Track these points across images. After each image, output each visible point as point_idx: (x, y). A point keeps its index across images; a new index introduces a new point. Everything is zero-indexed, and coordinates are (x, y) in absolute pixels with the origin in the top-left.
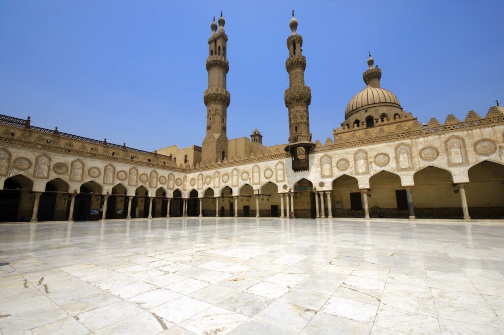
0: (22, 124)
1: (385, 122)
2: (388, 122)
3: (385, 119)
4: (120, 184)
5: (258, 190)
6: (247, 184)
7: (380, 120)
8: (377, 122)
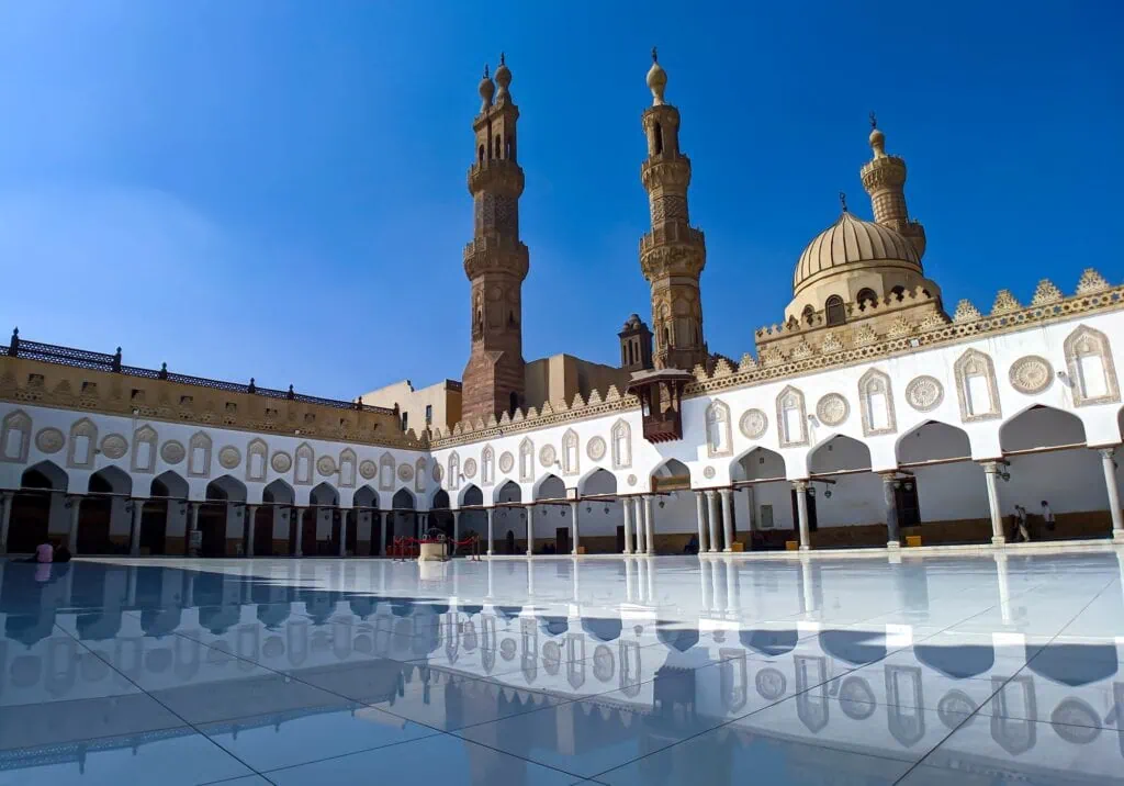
0: (108, 364)
1: (869, 310)
2: (875, 311)
3: (868, 303)
4: (278, 480)
5: (576, 489)
6: (552, 476)
7: (856, 306)
8: (850, 311)
